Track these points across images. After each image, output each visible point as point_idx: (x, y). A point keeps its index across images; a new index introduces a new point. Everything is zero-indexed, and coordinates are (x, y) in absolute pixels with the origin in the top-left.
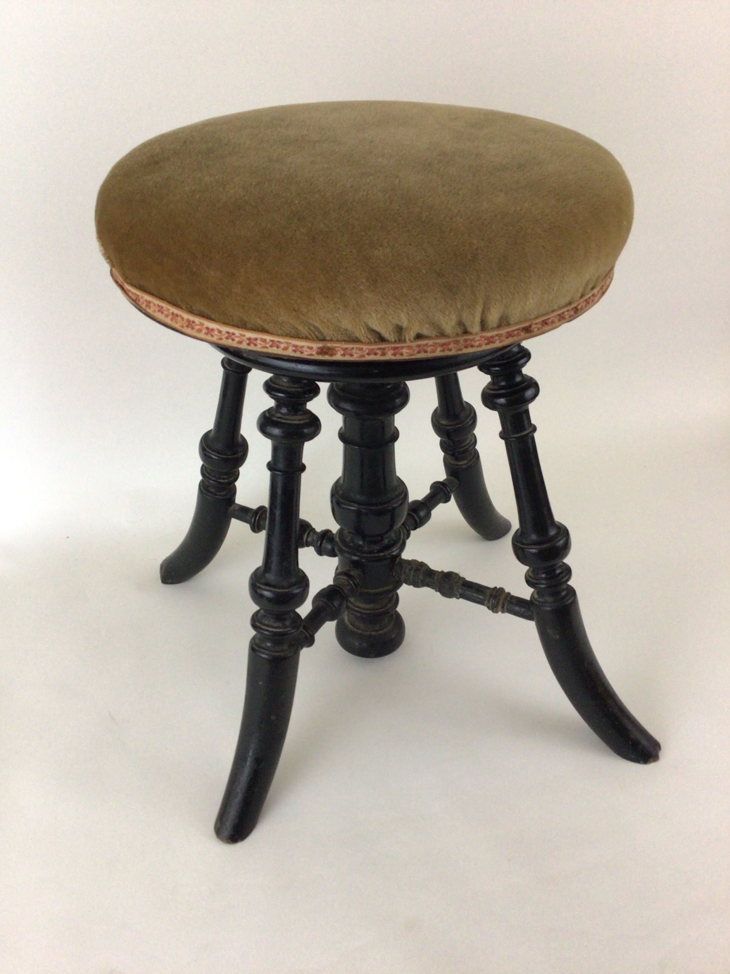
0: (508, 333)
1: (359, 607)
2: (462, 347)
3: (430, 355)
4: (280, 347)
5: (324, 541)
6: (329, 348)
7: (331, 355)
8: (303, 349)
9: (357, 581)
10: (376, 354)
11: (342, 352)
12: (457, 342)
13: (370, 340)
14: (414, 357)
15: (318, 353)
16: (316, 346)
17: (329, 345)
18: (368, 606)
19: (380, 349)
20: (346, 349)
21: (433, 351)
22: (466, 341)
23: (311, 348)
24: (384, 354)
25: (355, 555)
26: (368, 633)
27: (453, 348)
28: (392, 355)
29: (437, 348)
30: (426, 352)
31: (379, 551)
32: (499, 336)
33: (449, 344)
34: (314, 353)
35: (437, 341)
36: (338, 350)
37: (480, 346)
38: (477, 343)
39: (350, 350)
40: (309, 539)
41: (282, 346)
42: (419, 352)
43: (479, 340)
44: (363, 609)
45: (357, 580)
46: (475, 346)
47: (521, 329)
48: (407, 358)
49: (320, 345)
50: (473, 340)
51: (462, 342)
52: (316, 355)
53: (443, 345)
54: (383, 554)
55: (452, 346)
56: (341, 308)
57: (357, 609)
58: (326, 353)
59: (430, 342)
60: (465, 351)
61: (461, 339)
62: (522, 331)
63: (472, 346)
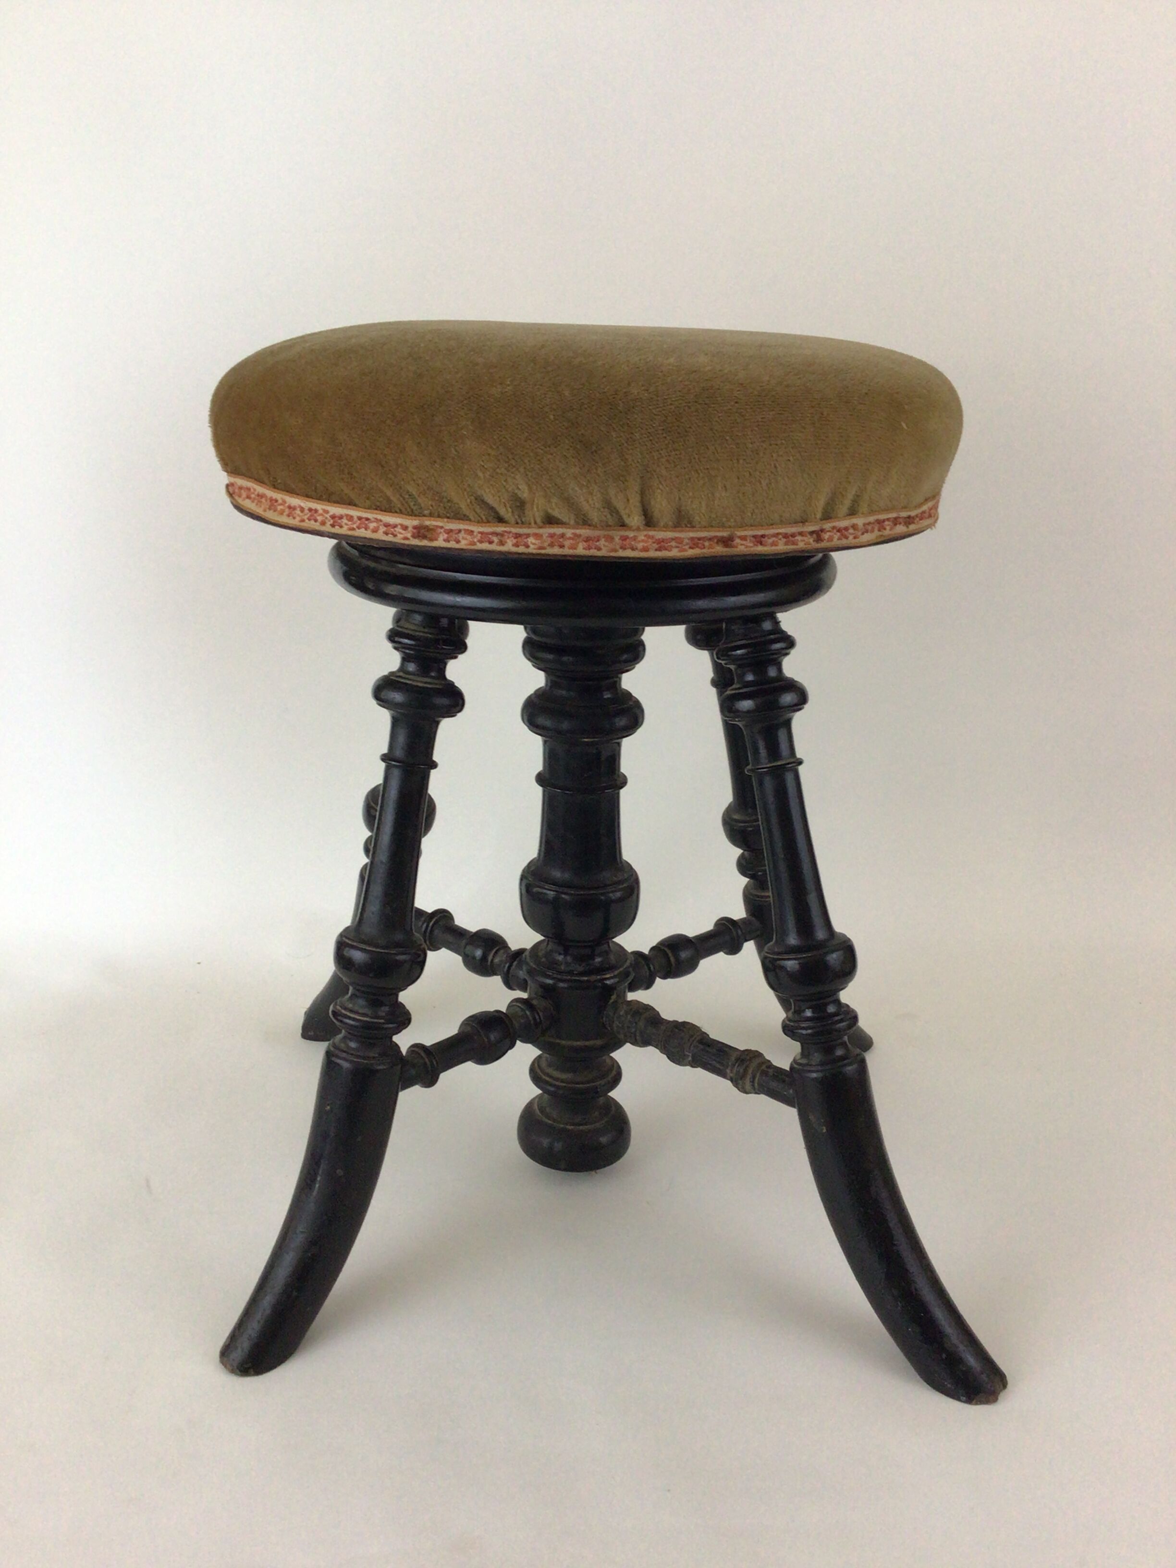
0: (692, 539)
1: (551, 1077)
2: (618, 547)
3: (567, 551)
4: (369, 528)
5: (515, 963)
6: (427, 528)
7: (431, 540)
8: (396, 529)
9: (539, 1016)
10: (491, 542)
11: (446, 536)
12: (610, 539)
13: (482, 519)
14: (543, 552)
15: (414, 536)
16: (411, 522)
17: (428, 522)
18: (564, 1076)
19: (496, 534)
20: (451, 531)
21: (573, 547)
22: (624, 538)
23: (405, 528)
24: (502, 543)
25: (549, 977)
26: (562, 1126)
27: (602, 547)
28: (513, 545)
29: (578, 543)
30: (562, 546)
31: (581, 974)
32: (679, 540)
33: (598, 541)
34: (409, 535)
35: (578, 531)
36: (441, 533)
37: (646, 549)
38: (640, 545)
39: (456, 534)
40: (497, 960)
41: (372, 525)
42: (552, 545)
43: (643, 541)
44: (557, 1079)
45: (541, 1014)
46: (637, 549)
47: (716, 541)
48: (534, 551)
49: (416, 522)
50: (635, 538)
51: (617, 539)
52: (411, 539)
53: (588, 540)
54: (586, 978)
55: (602, 542)
56: (438, 461)
57: (547, 1079)
58: (424, 537)
59: (569, 532)
60: (622, 553)
61: (617, 534)
62: (717, 543)
63: (633, 549)
